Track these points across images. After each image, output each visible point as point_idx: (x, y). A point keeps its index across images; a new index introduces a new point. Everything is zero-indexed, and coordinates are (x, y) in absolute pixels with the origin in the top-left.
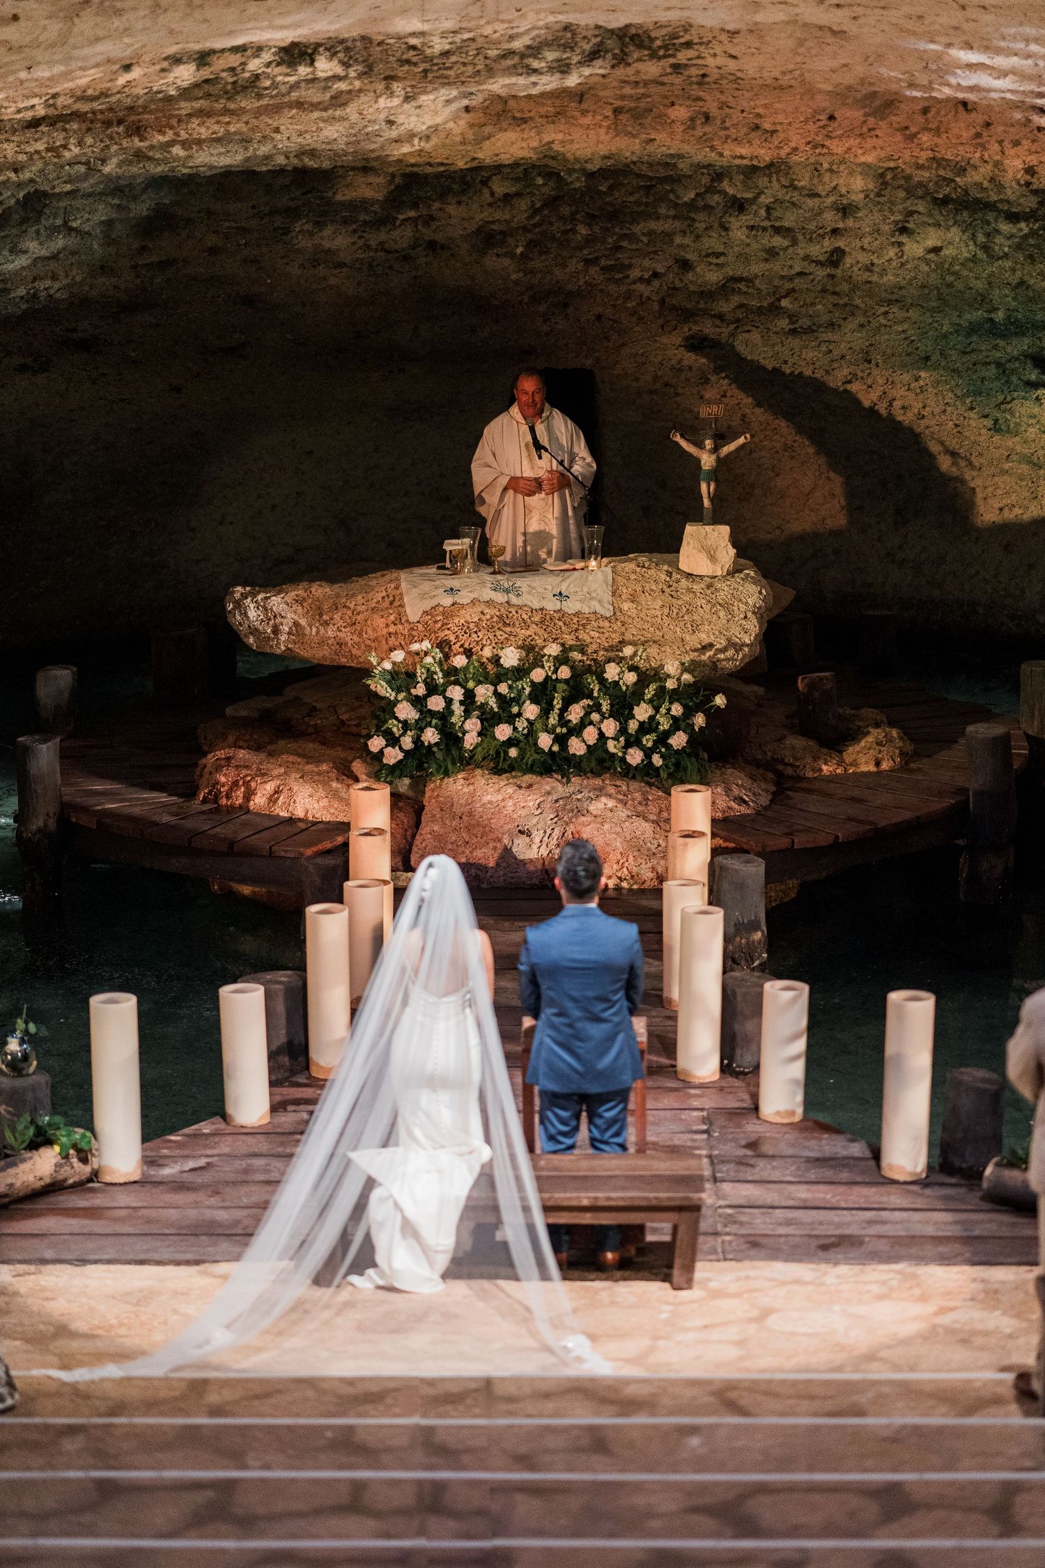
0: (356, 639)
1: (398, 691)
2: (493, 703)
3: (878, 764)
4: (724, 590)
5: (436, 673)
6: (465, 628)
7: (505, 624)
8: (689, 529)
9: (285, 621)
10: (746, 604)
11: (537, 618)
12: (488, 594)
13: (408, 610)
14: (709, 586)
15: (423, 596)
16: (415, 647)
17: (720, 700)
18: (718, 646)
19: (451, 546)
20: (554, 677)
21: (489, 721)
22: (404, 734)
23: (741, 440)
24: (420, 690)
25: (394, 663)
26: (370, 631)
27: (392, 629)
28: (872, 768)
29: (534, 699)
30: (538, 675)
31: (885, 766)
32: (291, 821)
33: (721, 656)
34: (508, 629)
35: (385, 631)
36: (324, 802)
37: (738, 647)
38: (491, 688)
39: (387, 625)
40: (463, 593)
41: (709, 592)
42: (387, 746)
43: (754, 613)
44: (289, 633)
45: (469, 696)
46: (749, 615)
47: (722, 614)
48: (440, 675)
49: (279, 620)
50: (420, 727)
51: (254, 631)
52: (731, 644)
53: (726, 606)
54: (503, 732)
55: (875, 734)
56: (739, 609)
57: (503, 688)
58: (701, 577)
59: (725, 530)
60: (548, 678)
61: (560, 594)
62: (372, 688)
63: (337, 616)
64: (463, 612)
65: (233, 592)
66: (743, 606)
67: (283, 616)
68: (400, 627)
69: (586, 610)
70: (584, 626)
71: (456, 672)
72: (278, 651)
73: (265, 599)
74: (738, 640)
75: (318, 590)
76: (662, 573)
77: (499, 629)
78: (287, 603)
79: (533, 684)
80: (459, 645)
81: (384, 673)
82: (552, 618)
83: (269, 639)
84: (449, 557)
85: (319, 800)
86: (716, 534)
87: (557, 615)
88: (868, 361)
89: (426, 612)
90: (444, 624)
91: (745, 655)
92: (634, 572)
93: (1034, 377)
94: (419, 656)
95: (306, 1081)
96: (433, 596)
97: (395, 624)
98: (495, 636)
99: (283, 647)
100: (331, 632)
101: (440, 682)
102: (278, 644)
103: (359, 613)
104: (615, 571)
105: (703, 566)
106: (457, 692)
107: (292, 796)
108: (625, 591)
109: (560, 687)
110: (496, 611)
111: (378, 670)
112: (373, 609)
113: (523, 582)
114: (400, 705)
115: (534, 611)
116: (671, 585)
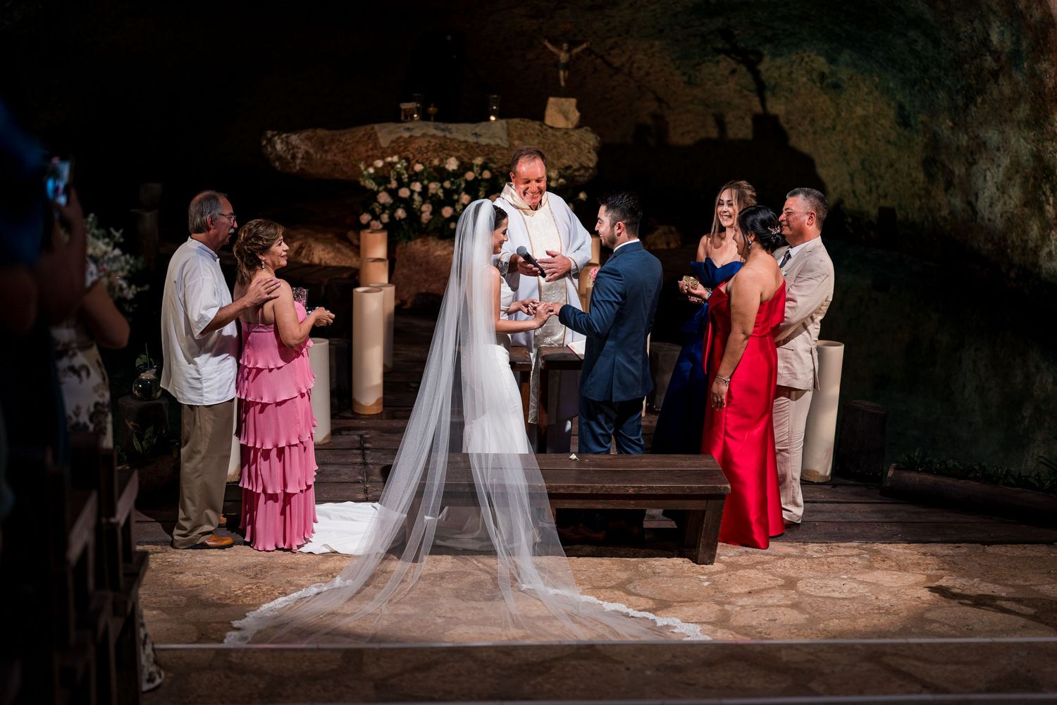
0: (346, 161)
1: (379, 184)
2: (440, 193)
3: (668, 244)
4: (576, 136)
5: (403, 174)
6: (419, 150)
7: (446, 149)
8: (551, 100)
9: (300, 151)
10: (589, 144)
11: (463, 146)
12: (432, 131)
13: (381, 141)
14: (566, 133)
15: (390, 132)
16: (389, 159)
17: (582, 196)
18: (575, 167)
19: (405, 106)
20: (480, 177)
21: (437, 204)
22: (383, 212)
23: (585, 46)
24: (394, 184)
25: (376, 168)
26: (355, 155)
27: (370, 153)
28: (665, 247)
29: (467, 191)
30: (470, 176)
31: (672, 246)
32: (311, 265)
33: (577, 173)
34: (446, 152)
35: (365, 155)
36: (332, 255)
37: (587, 169)
38: (439, 185)
39: (367, 151)
40: (416, 130)
41: (566, 136)
42: (372, 220)
43: (594, 150)
44: (303, 158)
45: (425, 188)
46: (592, 151)
47: (575, 149)
48: (406, 176)
49: (296, 150)
50: (392, 208)
51: (279, 158)
52: (582, 167)
53: (578, 145)
54: (448, 212)
55: (662, 229)
56: (585, 146)
57: (447, 184)
58: (560, 129)
59: (573, 101)
60: (476, 178)
61: (476, 134)
62: (362, 183)
63: (334, 147)
64: (417, 141)
65: (266, 134)
66: (587, 145)
67: (299, 148)
68: (375, 152)
69: (492, 143)
70: (492, 152)
71: (416, 174)
72: (295, 171)
73: (287, 137)
74: (585, 165)
75: (321, 132)
76: (536, 125)
77: (441, 151)
78: (301, 140)
79: (466, 181)
80: (415, 160)
81: (370, 175)
82: (472, 147)
83: (289, 163)
84: (403, 114)
85: (328, 254)
86: (568, 103)
87: (475, 145)
88: (628, 32)
89: (393, 142)
90: (405, 148)
91: (590, 174)
92: (519, 124)
93: (720, 46)
94: (392, 165)
95: (351, 416)
96: (397, 133)
97: (372, 149)
98: (438, 155)
99: (298, 168)
100: (329, 157)
101: (406, 180)
102: (295, 166)
103: (348, 144)
104: (507, 123)
105: (561, 123)
106: (417, 187)
107: (310, 251)
108: (515, 134)
109: (484, 184)
110: (437, 141)
111: (365, 173)
112: (358, 142)
113: (452, 126)
114: (381, 195)
115: (461, 142)
116: (542, 132)
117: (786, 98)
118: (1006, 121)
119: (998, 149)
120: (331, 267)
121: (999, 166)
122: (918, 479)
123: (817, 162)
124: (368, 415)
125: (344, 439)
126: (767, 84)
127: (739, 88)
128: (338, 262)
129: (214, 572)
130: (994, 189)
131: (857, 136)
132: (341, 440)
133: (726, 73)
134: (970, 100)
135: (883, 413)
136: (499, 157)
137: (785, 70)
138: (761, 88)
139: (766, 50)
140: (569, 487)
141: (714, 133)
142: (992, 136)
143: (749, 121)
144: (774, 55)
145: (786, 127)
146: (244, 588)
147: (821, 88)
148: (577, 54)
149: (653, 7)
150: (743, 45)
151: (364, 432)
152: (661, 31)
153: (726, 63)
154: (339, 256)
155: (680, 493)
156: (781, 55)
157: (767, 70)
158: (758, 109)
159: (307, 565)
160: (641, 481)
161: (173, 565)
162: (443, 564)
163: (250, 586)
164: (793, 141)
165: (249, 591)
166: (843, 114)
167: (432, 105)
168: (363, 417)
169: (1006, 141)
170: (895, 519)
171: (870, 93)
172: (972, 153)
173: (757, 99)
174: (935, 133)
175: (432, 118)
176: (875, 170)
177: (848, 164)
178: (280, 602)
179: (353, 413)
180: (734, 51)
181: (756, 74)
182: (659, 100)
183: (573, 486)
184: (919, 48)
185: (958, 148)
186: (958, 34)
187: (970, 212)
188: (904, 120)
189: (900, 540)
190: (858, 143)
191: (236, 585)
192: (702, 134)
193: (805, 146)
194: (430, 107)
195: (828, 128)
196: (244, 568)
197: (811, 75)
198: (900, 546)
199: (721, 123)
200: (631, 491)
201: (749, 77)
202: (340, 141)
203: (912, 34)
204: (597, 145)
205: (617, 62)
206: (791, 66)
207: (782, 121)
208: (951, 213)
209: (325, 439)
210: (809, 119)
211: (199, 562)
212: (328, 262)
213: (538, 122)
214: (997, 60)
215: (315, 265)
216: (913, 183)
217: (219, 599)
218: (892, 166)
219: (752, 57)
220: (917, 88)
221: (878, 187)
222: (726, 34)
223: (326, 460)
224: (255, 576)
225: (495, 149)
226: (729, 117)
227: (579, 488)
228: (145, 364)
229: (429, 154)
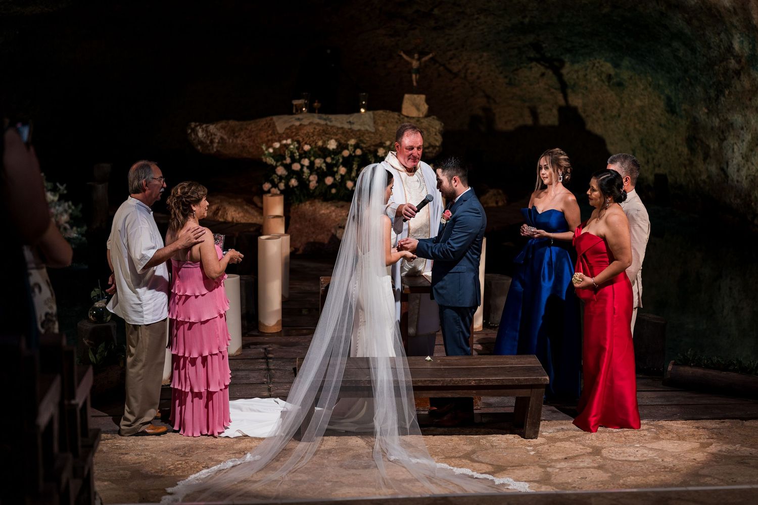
0: (252, 144)
1: (277, 161)
2: (324, 166)
3: (497, 202)
4: (425, 123)
5: (295, 153)
6: (307, 135)
7: (326, 134)
8: (407, 96)
9: (216, 137)
10: (435, 129)
11: (340, 132)
12: (317, 120)
13: (278, 128)
14: (418, 121)
15: (285, 122)
16: (284, 142)
19: (295, 102)
20: (353, 154)
21: (322, 175)
22: (280, 181)
23: (431, 55)
24: (288, 161)
25: (274, 149)
26: (259, 139)
27: (270, 138)
28: (494, 205)
29: (344, 165)
30: (346, 153)
31: (500, 204)
32: (226, 222)
34: (327, 136)
35: (266, 139)
36: (241, 214)
37: (434, 147)
38: (323, 160)
39: (267, 136)
40: (304, 120)
42: (272, 188)
43: (439, 133)
44: (219, 143)
45: (312, 163)
46: (438, 133)
48: (297, 154)
49: (213, 136)
50: (287, 179)
51: (201, 143)
52: (431, 146)
53: (427, 129)
54: (329, 180)
55: (492, 192)
56: (432, 131)
57: (329, 160)
58: (413, 118)
59: (423, 97)
60: (350, 155)
61: (350, 123)
62: (264, 160)
63: (242, 133)
64: (305, 128)
65: (190, 125)
66: (434, 129)
67: (215, 135)
68: (274, 136)
69: (363, 129)
70: (363, 136)
71: (305, 152)
72: (212, 152)
73: (207, 127)
74: (433, 144)
75: (232, 123)
76: (396, 115)
77: (323, 135)
78: (217, 129)
79: (343, 157)
80: (304, 143)
81: (270, 153)
82: (347, 132)
83: (208, 146)
84: (294, 108)
85: (239, 213)
86: (419, 98)
87: (349, 131)
88: (463, 46)
89: (287, 129)
90: (297, 133)
91: (437, 151)
92: (383, 114)
93: (532, 56)
94: (287, 146)
95: (257, 334)
96: (290, 122)
97: (271, 135)
98: (322, 138)
99: (215, 150)
100: (239, 141)
101: (298, 157)
102: (213, 149)
103: (253, 132)
104: (373, 113)
105: (414, 113)
106: (306, 162)
107: (225, 212)
108: (380, 122)
109: (356, 159)
110: (321, 128)
111: (266, 152)
112: (260, 130)
113: (332, 117)
114: (278, 168)
115: (338, 129)
116: (400, 120)
117: (583, 94)
118: (747, 107)
119: (742, 129)
120: (241, 223)
121: (743, 141)
122: (691, 372)
123: (608, 141)
124: (270, 333)
125: (252, 352)
126: (568, 83)
127: (547, 87)
128: (246, 220)
129: (152, 452)
130: (740, 158)
131: (636, 121)
132: (250, 352)
133: (538, 75)
134: (720, 92)
135: (663, 322)
136: (368, 139)
137: (581, 74)
138: (564, 87)
139: (567, 58)
140: (425, 381)
141: (529, 121)
142: (737, 118)
143: (555, 111)
144: (573, 62)
145: (583, 115)
146: (176, 463)
147: (609, 86)
148: (426, 61)
149: (481, 28)
150: (549, 55)
151: (268, 346)
152: (488, 45)
153: (537, 69)
154: (247, 215)
155: (510, 384)
156: (578, 62)
157: (568, 73)
158: (562, 102)
159: (225, 446)
160: (481, 376)
161: (120, 448)
162: (329, 443)
163: (180, 462)
164: (589, 126)
165: (180, 466)
166: (626, 105)
167: (317, 101)
168: (267, 334)
169: (748, 122)
170: (675, 402)
171: (646, 89)
172: (723, 132)
173: (561, 95)
174: (695, 118)
175: (317, 111)
176: (651, 147)
177: (631, 142)
178: (204, 473)
179: (259, 331)
180: (542, 59)
181: (560, 77)
182: (488, 97)
183: (428, 380)
184: (680, 55)
185: (712, 128)
186: (709, 44)
187: (723, 176)
188: (671, 109)
189: (679, 418)
190: (637, 126)
191: (170, 462)
192: (521, 122)
193: (597, 130)
194: (315, 102)
195: (615, 116)
196: (175, 449)
197: (601, 77)
198: (679, 422)
199: (534, 114)
200: (473, 383)
201: (555, 79)
202: (246, 129)
203: (675, 44)
204: (441, 129)
205: (455, 69)
206: (586, 70)
207: (580, 111)
208: (709, 177)
209: (237, 351)
210: (600, 109)
211: (141, 445)
212: (239, 220)
213: (397, 113)
214: (739, 62)
215: (229, 223)
216: (679, 155)
217: (157, 472)
218: (663, 143)
219: (556, 64)
220: (680, 84)
221: (653, 159)
222: (537, 47)
223: (238, 368)
224: (184, 455)
225: (364, 133)
226: (541, 109)
227: (433, 381)
228: (98, 296)
229: (315, 137)
